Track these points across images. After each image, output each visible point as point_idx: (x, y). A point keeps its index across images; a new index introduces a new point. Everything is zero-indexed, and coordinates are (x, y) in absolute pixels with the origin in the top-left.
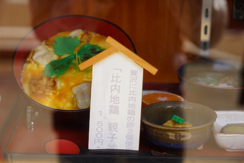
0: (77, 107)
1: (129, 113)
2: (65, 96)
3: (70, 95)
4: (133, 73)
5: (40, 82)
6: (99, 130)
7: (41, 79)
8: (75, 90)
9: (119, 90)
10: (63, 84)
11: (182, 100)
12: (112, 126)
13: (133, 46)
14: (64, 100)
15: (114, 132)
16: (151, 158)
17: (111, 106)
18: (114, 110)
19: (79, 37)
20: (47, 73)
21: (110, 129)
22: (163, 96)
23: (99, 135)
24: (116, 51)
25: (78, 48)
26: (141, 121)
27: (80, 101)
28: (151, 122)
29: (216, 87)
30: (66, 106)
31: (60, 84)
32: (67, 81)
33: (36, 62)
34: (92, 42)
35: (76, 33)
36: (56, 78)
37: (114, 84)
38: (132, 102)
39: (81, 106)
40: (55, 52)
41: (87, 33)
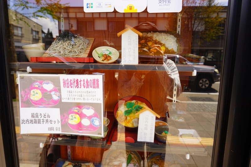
0: (134, 126)
1: (151, 130)
2: (130, 122)
3: (131, 122)
4: (152, 117)
5: (122, 117)
6: (141, 135)
7: (122, 116)
8: (133, 120)
9: (148, 122)
10: (129, 118)
11: (167, 125)
12: (145, 134)
13: (152, 108)
14: (130, 123)
15: (146, 136)
16: (158, 145)
17: (145, 127)
18: (146, 129)
19: (134, 103)
20: (124, 115)
21: (145, 135)
22: (161, 122)
23: (141, 137)
24: (147, 110)
25: (134, 106)
26: (155, 133)
27: (134, 124)
28: (158, 133)
29: (178, 120)
30: (130, 125)
31: (128, 118)
32: (130, 117)
33: (121, 111)
34: (139, 105)
35: (134, 101)
36: (127, 116)
37: (146, 120)
38: (152, 126)
39: (135, 126)
40: (127, 107)
41: (137, 101)
